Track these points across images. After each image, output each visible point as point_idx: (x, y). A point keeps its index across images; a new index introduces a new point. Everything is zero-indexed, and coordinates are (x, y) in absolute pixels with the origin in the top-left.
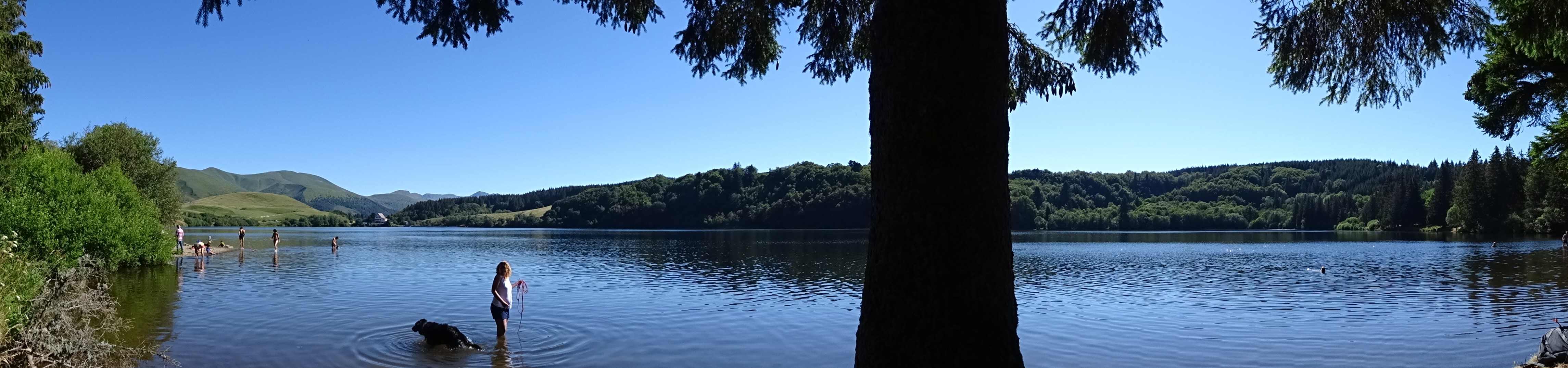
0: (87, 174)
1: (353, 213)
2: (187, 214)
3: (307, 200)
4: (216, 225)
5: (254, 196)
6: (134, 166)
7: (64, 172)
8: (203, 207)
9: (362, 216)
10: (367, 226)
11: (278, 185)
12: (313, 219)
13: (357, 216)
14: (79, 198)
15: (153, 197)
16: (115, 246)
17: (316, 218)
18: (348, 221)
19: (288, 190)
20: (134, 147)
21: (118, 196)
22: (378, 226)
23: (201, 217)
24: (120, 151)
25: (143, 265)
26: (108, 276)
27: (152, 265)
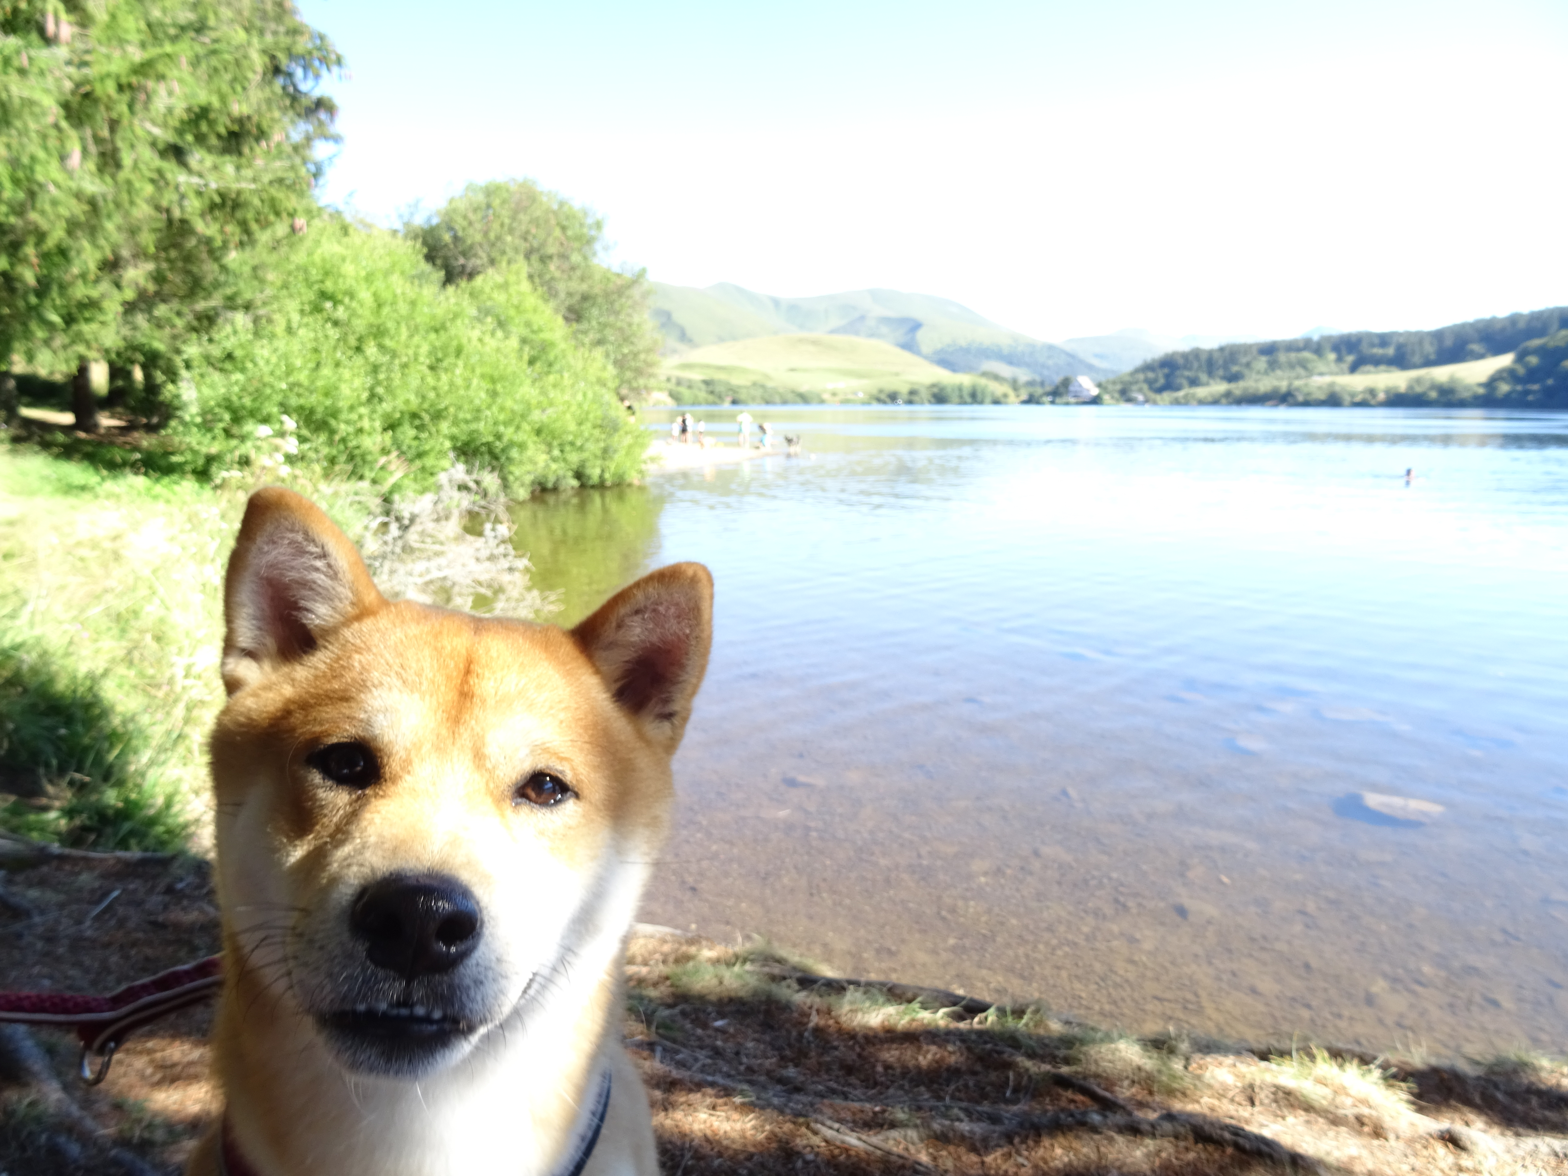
0: (451, 289)
1: (1024, 375)
2: (674, 381)
3: (925, 349)
4: (734, 402)
5: (815, 343)
6: (557, 274)
7: (398, 284)
8: (708, 366)
9: (1042, 384)
10: (1053, 403)
11: (862, 318)
12: (935, 390)
13: (1031, 384)
14: (438, 344)
15: (600, 342)
16: (522, 446)
17: (942, 389)
18: (1011, 393)
19: (884, 330)
20: (557, 232)
21: (524, 341)
22: (1078, 403)
23: (703, 387)
24: (525, 239)
25: (583, 486)
26: (509, 509)
27: (601, 486)
